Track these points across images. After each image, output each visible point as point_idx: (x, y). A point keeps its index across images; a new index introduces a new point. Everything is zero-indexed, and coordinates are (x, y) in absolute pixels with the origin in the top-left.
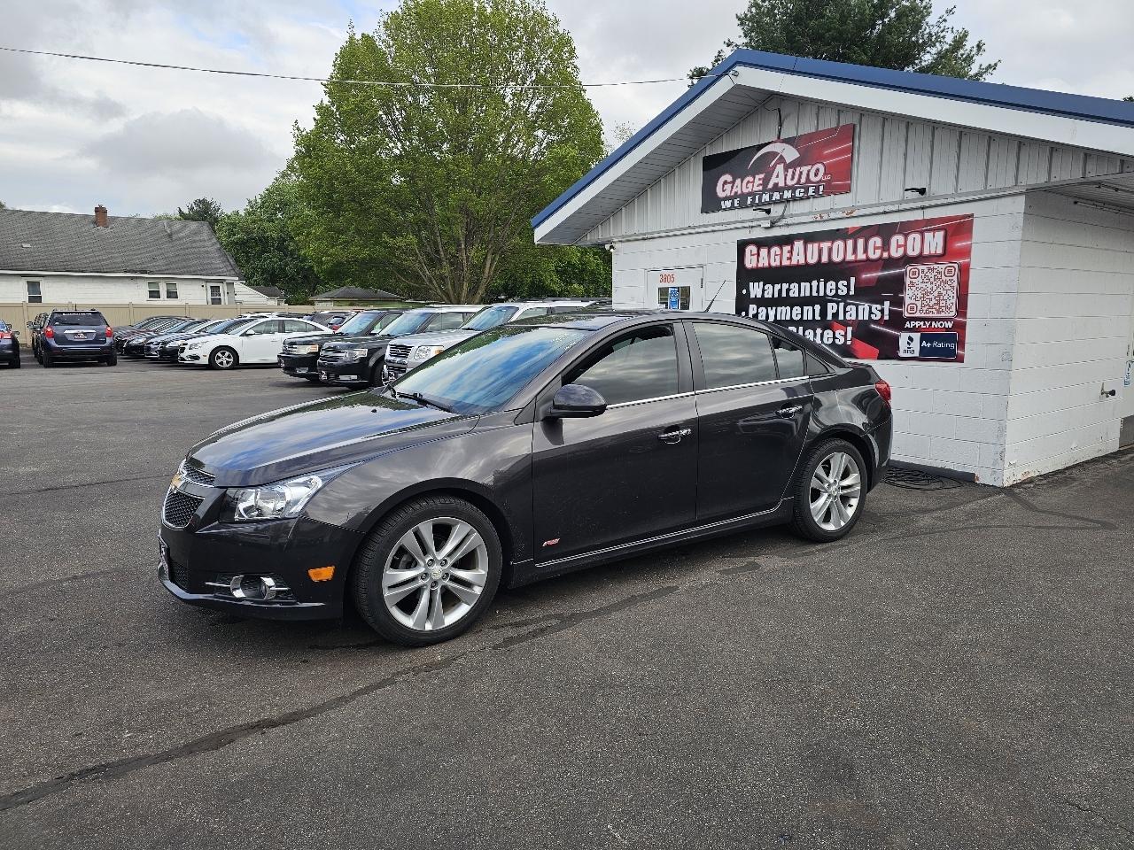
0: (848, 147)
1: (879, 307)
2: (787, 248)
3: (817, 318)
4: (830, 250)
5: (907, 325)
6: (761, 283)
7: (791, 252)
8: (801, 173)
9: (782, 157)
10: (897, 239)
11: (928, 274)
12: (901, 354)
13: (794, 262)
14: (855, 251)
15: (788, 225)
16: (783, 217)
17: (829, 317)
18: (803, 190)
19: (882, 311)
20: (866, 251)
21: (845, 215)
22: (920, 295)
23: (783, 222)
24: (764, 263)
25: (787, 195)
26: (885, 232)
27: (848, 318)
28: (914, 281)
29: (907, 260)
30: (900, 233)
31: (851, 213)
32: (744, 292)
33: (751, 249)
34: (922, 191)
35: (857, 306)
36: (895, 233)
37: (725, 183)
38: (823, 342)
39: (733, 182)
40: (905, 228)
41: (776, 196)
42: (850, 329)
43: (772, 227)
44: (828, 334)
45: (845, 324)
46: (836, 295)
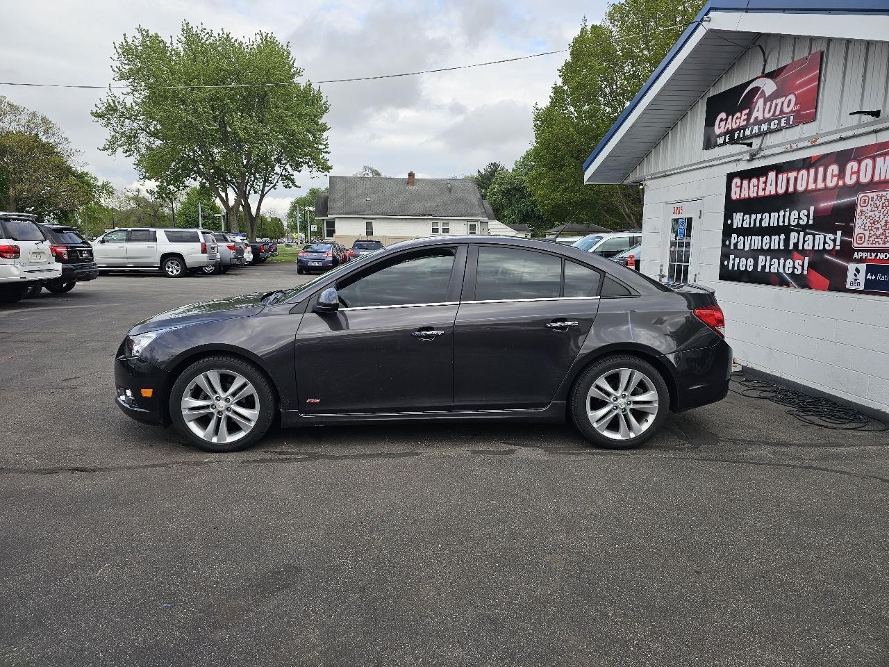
0: (815, 75)
1: (832, 237)
2: (762, 179)
3: (782, 247)
4: (796, 179)
5: (856, 255)
6: (742, 214)
7: (765, 183)
8: (776, 105)
9: (763, 91)
10: (852, 166)
11: (877, 202)
12: (848, 286)
13: (767, 193)
14: (815, 181)
15: (764, 157)
16: (760, 149)
17: (791, 247)
18: (776, 122)
19: (834, 241)
20: (824, 179)
21: (810, 144)
22: (869, 224)
23: (762, 153)
24: (745, 194)
25: (764, 127)
26: (842, 159)
27: (806, 248)
28: (864, 209)
29: (859, 187)
30: (855, 159)
31: (815, 141)
32: (729, 222)
33: (737, 181)
34: (876, 114)
35: (814, 235)
36: (849, 160)
37: (721, 120)
38: (784, 271)
39: (726, 119)
40: (858, 154)
41: (756, 129)
42: (807, 259)
43: (751, 159)
44: (789, 263)
45: (804, 252)
46: (798, 225)
